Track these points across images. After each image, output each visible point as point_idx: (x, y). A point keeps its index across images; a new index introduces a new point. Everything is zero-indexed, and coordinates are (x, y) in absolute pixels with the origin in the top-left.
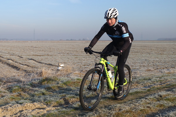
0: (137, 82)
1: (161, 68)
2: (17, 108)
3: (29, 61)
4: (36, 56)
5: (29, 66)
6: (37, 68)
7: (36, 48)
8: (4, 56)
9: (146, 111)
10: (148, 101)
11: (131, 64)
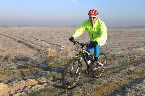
4: (47, 38)
5: (41, 46)
7: (49, 32)
9: (119, 84)
10: (121, 75)
11: (112, 44)
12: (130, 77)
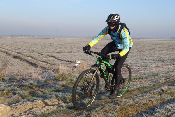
1: (168, 65)
2: (28, 106)
3: (48, 58)
4: (56, 53)
5: (48, 63)
6: (55, 65)
7: (57, 45)
8: (23, 52)
9: (148, 105)
10: (151, 95)
11: (144, 60)
12: (162, 97)
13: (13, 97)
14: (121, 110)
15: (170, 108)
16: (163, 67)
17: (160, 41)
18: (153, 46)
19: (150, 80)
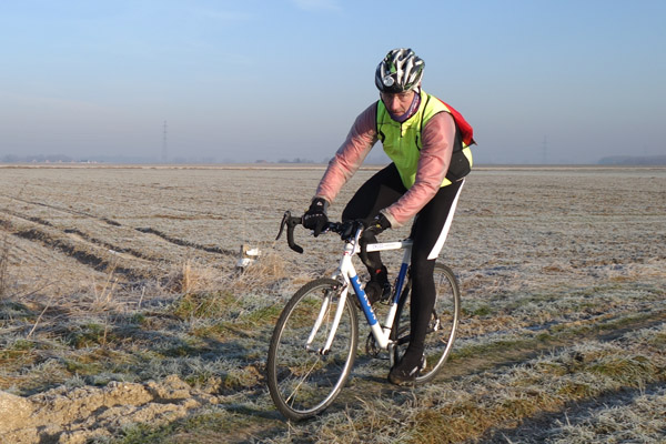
0: (509, 311)
1: (595, 263)
2: (88, 400)
3: (140, 238)
4: (166, 219)
5: (139, 256)
6: (167, 261)
7: (168, 191)
8: (52, 218)
9: (526, 408)
11: (498, 247)
12: (579, 382)
13: (33, 369)
14: (422, 425)
15: (612, 420)
16: (574, 270)
17: (556, 174)
18: (530, 191)
19: (525, 319)
